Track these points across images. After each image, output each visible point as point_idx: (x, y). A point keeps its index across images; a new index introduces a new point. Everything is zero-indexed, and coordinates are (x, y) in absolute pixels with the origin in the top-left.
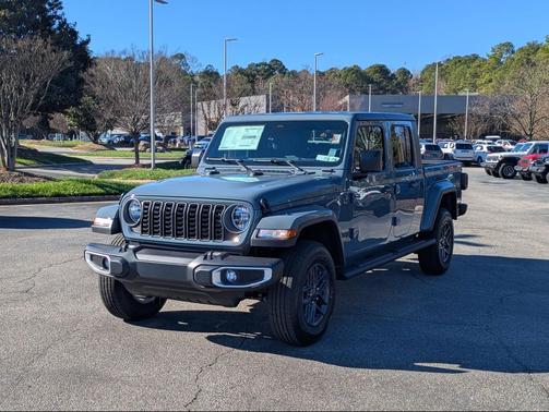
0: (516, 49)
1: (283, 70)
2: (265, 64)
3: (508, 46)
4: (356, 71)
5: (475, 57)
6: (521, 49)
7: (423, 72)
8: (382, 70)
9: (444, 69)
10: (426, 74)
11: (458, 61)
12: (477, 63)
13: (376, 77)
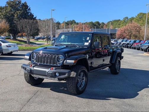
0: (129, 18)
1: (75, 23)
2: (71, 21)
3: (127, 18)
4: (92, 23)
5: (119, 20)
6: (130, 19)
7: (107, 23)
8: (98, 23)
9: (112, 23)
10: (108, 24)
11: (116, 21)
12: (120, 21)
13: (97, 24)
